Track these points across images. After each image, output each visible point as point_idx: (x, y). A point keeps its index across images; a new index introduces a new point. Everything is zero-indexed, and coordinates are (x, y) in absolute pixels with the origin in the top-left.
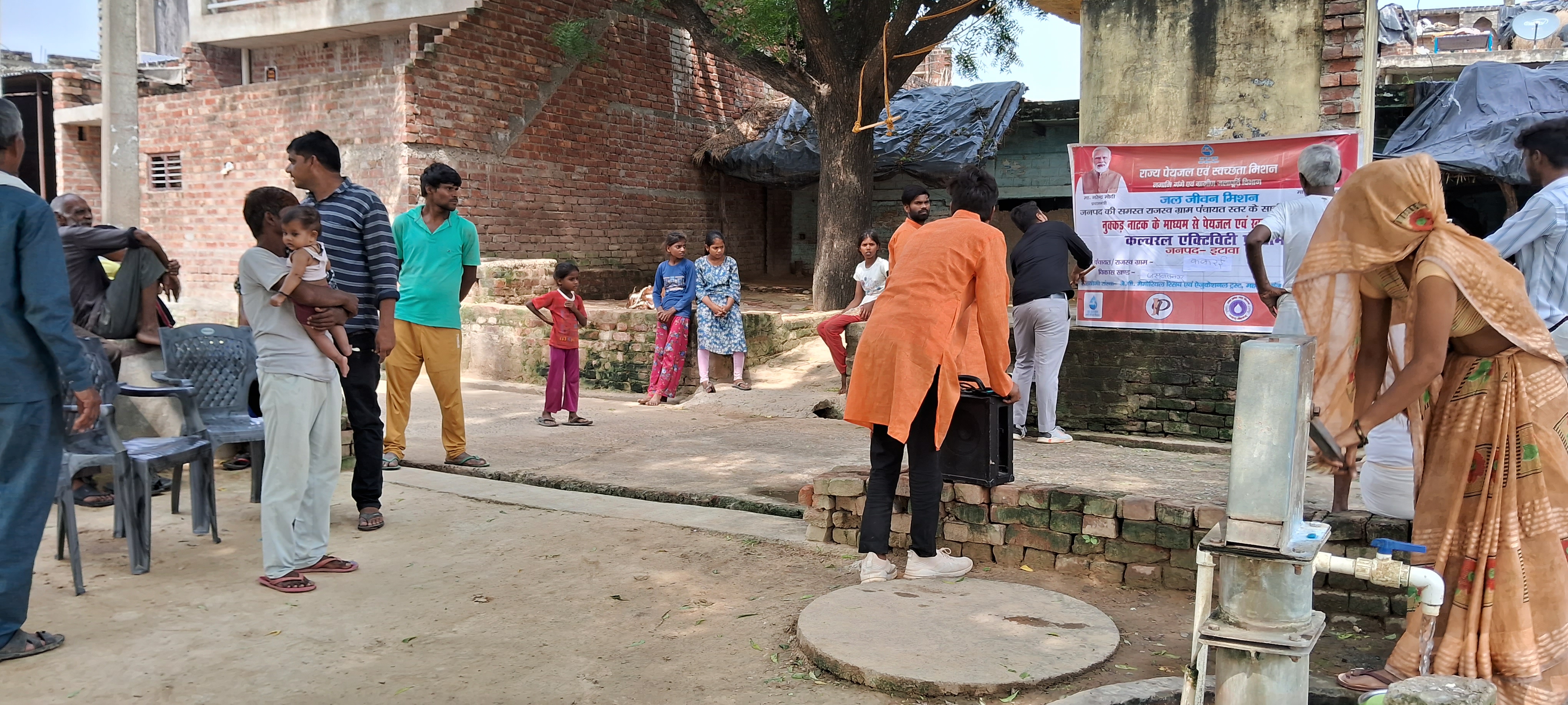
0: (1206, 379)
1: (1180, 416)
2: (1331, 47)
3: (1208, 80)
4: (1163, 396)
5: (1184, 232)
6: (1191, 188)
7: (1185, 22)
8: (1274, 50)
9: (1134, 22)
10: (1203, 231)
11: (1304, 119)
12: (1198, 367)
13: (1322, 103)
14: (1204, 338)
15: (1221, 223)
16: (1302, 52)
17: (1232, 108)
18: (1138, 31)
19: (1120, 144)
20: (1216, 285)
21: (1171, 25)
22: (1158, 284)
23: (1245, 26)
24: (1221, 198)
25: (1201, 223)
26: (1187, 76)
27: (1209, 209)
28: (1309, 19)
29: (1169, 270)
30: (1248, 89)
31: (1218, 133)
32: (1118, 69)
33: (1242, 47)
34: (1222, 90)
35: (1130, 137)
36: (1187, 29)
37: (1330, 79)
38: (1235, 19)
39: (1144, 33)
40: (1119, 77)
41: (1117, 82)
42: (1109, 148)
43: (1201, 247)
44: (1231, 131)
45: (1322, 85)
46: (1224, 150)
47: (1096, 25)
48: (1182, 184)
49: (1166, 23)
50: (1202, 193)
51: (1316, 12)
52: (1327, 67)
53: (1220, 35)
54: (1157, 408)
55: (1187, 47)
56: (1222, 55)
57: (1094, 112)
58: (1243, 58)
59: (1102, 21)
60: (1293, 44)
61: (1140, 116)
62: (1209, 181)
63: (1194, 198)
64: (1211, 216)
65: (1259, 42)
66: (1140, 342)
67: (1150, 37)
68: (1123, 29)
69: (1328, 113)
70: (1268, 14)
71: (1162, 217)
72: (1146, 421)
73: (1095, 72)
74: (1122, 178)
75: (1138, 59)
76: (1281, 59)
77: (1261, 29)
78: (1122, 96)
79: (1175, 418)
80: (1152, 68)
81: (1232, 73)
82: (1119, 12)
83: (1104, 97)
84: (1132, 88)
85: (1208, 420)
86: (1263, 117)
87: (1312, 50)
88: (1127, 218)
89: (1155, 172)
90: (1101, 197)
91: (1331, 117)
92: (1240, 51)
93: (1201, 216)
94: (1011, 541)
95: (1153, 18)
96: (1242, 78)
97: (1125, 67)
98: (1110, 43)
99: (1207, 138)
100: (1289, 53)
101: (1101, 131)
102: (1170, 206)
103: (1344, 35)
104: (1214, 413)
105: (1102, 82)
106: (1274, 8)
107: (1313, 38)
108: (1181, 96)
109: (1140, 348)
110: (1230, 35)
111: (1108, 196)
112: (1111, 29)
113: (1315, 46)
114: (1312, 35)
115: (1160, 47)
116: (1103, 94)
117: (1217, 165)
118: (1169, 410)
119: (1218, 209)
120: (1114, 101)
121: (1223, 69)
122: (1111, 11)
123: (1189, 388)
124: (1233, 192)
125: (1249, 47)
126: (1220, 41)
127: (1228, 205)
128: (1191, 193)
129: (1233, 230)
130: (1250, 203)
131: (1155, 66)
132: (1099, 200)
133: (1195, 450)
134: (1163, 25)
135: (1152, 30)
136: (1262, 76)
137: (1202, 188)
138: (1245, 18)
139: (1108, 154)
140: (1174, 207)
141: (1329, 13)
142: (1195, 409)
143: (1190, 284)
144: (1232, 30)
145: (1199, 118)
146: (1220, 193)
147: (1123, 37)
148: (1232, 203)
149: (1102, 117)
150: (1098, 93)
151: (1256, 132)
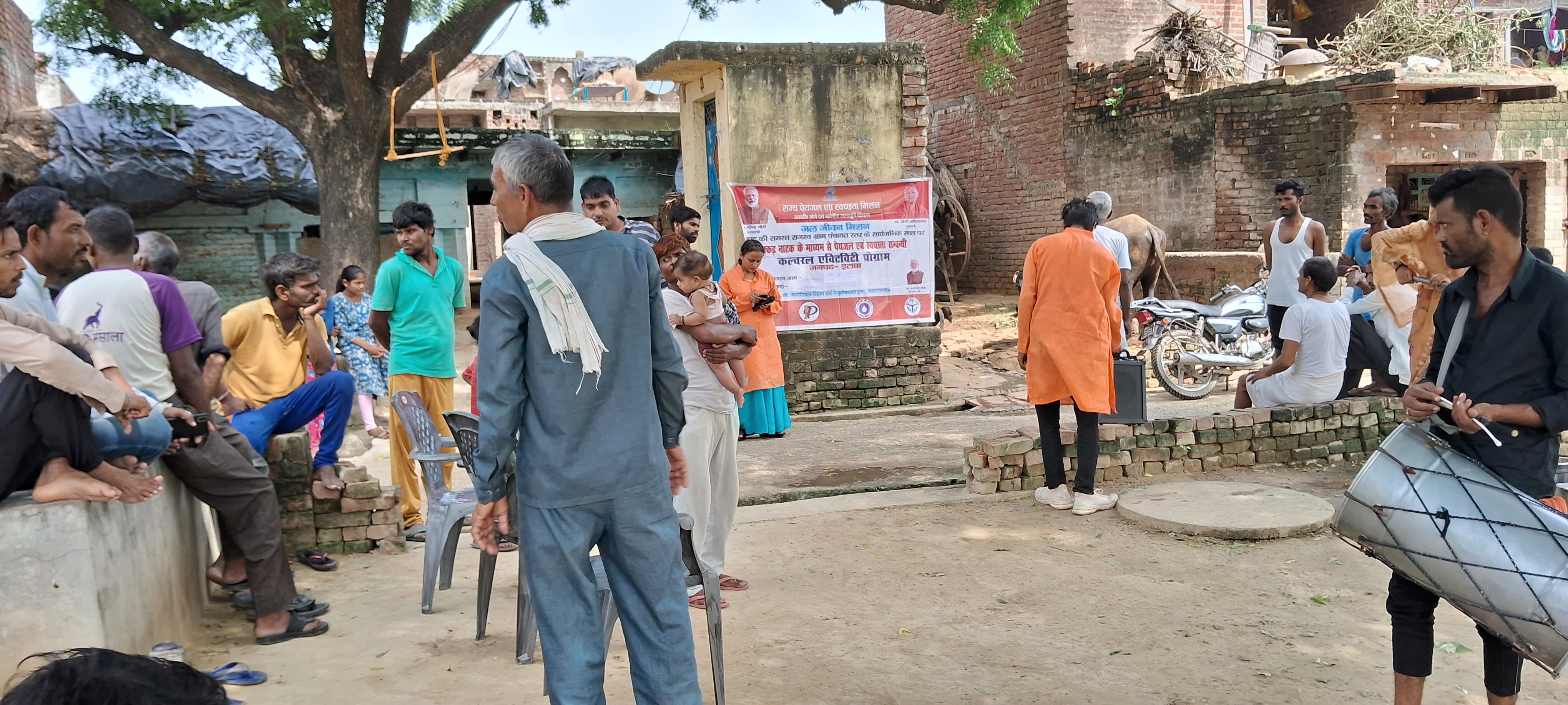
0: (851, 364)
1: (834, 394)
2: (909, 119)
3: (827, 138)
4: (821, 380)
5: (822, 253)
6: (822, 220)
7: (807, 91)
8: (870, 118)
9: (770, 88)
10: (835, 252)
11: (892, 169)
12: (845, 356)
13: (903, 158)
14: (848, 332)
15: (847, 246)
16: (888, 120)
17: (844, 159)
18: (773, 95)
19: (764, 184)
21: (798, 93)
22: (807, 294)
23: (850, 99)
24: (844, 227)
25: (833, 246)
26: (812, 133)
27: (837, 236)
28: (893, 97)
29: (813, 283)
30: (854, 146)
31: (835, 178)
32: (759, 124)
33: (849, 114)
34: (836, 145)
35: (772, 179)
36: (810, 97)
37: (908, 142)
38: (843, 92)
39: (778, 97)
40: (760, 131)
41: (759, 135)
42: (757, 188)
43: (835, 264)
44: (844, 177)
45: (904, 145)
46: (842, 191)
47: (740, 88)
48: (815, 217)
49: (794, 91)
50: (831, 223)
51: (897, 92)
52: (905, 132)
53: (833, 104)
54: (818, 391)
55: (810, 111)
56: (835, 119)
57: (742, 158)
58: (850, 123)
59: (745, 84)
60: (882, 115)
61: (779, 163)
62: (834, 214)
63: (826, 227)
64: (840, 240)
65: (859, 111)
66: (802, 341)
67: (783, 100)
68: (762, 92)
69: (906, 165)
70: (865, 90)
71: (804, 242)
72: (808, 402)
73: (741, 125)
74: (770, 212)
75: (774, 117)
76: (875, 125)
77: (860, 102)
78: (764, 146)
79: (831, 396)
80: (785, 125)
81: (843, 133)
82: (758, 79)
83: (750, 146)
84: (770, 140)
85: (854, 394)
86: (865, 167)
87: (894, 120)
88: (778, 243)
89: (793, 207)
90: (755, 227)
91: (909, 168)
92: (847, 116)
93: (832, 241)
94: (1137, 460)
95: (784, 86)
96: (850, 138)
97: (765, 123)
98: (752, 103)
99: (828, 182)
100: (881, 122)
101: (749, 174)
102: (809, 233)
103: (914, 110)
104: (858, 388)
105: (747, 134)
106: (869, 86)
107: (895, 111)
108: (807, 149)
109: (803, 345)
110: (840, 105)
111: (759, 227)
112: (752, 91)
113: (897, 117)
114: (895, 108)
115: (790, 109)
116: (749, 143)
117: (837, 203)
118: (825, 391)
119: (843, 235)
120: (757, 150)
121: (836, 130)
122: (751, 77)
123: (839, 371)
124: (853, 222)
125: (853, 114)
126: (833, 109)
127: (850, 232)
128: (823, 223)
129: (855, 250)
130: (864, 231)
131: (788, 124)
132: (753, 230)
133: (856, 417)
134: (792, 92)
135: (784, 95)
136: (863, 137)
137: (830, 220)
138: (849, 92)
139: (755, 192)
140: (812, 234)
141: (905, 94)
142: (844, 388)
143: (829, 293)
144: (841, 100)
145: (821, 166)
146: (843, 223)
147: (762, 99)
148: (852, 231)
149: (749, 162)
150: (744, 143)
151: (861, 178)
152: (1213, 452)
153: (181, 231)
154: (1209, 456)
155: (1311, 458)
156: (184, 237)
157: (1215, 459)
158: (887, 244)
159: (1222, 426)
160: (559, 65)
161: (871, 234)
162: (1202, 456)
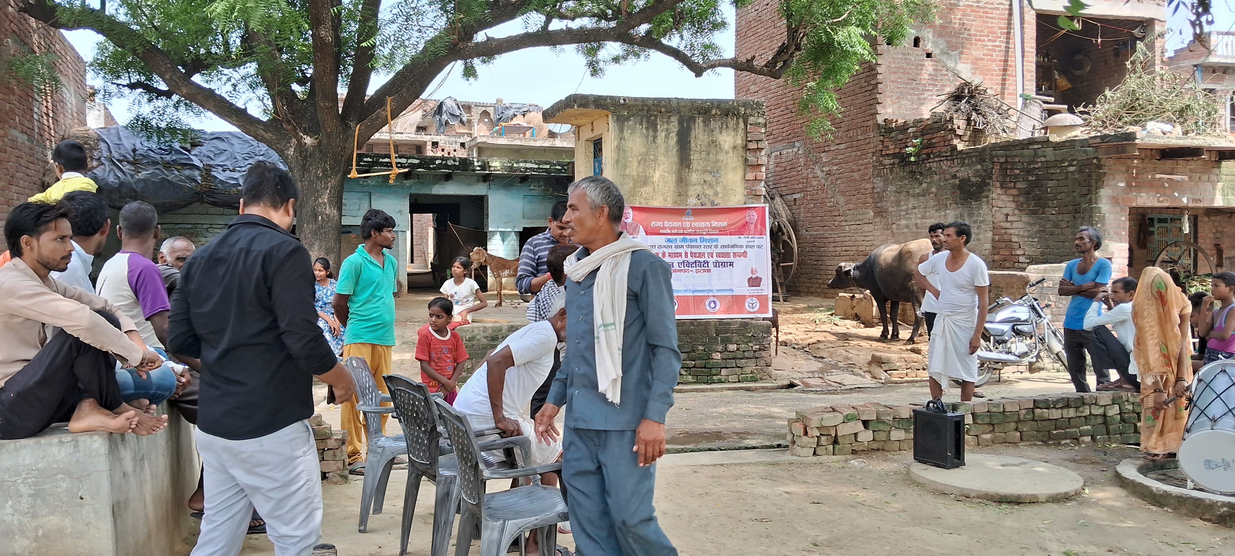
0: (701, 348)
1: (686, 371)
2: (751, 158)
3: (687, 171)
5: (680, 260)
6: (681, 234)
7: (673, 135)
8: (721, 157)
9: (644, 131)
10: (691, 260)
11: (737, 197)
12: (696, 341)
13: (746, 188)
15: (701, 255)
16: (735, 159)
17: (700, 187)
18: (647, 137)
19: (637, 205)
20: (700, 291)
21: (666, 136)
23: (706, 141)
24: (699, 240)
25: (689, 255)
26: (675, 167)
27: (692, 247)
28: (739, 141)
30: (708, 178)
31: (693, 202)
32: (635, 159)
33: (705, 153)
34: (694, 177)
35: (643, 201)
36: (675, 139)
37: (750, 176)
38: (701, 136)
39: (651, 138)
40: (636, 164)
41: (635, 167)
42: (631, 207)
43: (690, 269)
44: (699, 202)
45: (747, 178)
46: (698, 212)
47: (621, 131)
48: (676, 231)
49: (663, 134)
50: (688, 237)
51: (742, 138)
52: (748, 169)
53: (693, 145)
55: (675, 150)
56: (694, 157)
58: (706, 160)
59: (625, 128)
60: (731, 155)
61: (648, 189)
62: (691, 230)
63: (684, 240)
64: (694, 250)
65: (713, 151)
67: (654, 141)
68: (638, 135)
69: (748, 194)
71: (667, 251)
73: (621, 159)
74: (641, 226)
75: (647, 154)
76: (725, 162)
77: (714, 144)
78: (638, 175)
79: (684, 373)
80: (655, 160)
81: (699, 168)
82: (636, 124)
83: (627, 175)
84: (643, 171)
85: (702, 372)
86: (716, 194)
87: (740, 159)
89: (659, 224)
91: (750, 197)
92: (704, 155)
93: (689, 250)
95: (655, 130)
96: (705, 171)
97: (640, 158)
98: (630, 142)
99: (687, 205)
100: (729, 160)
102: (671, 244)
103: (755, 152)
104: (705, 367)
105: (626, 166)
106: (721, 132)
107: (741, 152)
108: (672, 179)
110: (698, 146)
111: (634, 237)
112: (631, 133)
113: (742, 157)
114: (741, 150)
115: (659, 148)
116: (627, 173)
117: (693, 221)
119: (697, 247)
120: (633, 178)
121: (695, 165)
122: (631, 123)
123: (691, 354)
124: (705, 237)
125: (708, 154)
126: (693, 149)
127: (703, 244)
128: (682, 237)
129: (706, 259)
130: (714, 244)
131: (657, 160)
133: (703, 391)
134: (661, 135)
135: (655, 137)
136: (716, 171)
137: (687, 234)
138: (706, 137)
139: (630, 211)
140: (673, 245)
141: (749, 139)
142: (694, 367)
143: (686, 291)
144: (699, 143)
145: (682, 193)
146: (698, 237)
147: (638, 139)
148: (705, 244)
150: (623, 173)
151: (713, 203)
152: (987, 431)
153: (190, 226)
154: (983, 433)
155: (1066, 439)
156: (192, 231)
157: (988, 436)
158: (732, 255)
159: (994, 410)
160: (484, 109)
161: (719, 247)
162: (978, 434)
